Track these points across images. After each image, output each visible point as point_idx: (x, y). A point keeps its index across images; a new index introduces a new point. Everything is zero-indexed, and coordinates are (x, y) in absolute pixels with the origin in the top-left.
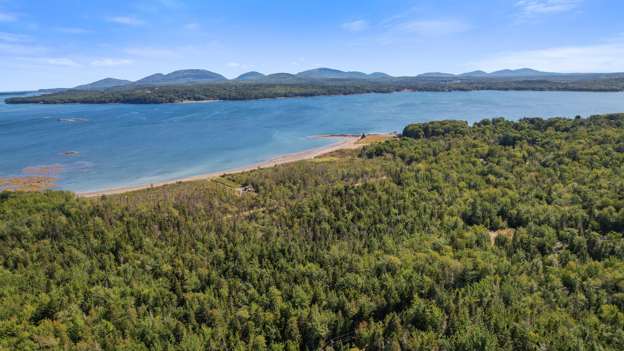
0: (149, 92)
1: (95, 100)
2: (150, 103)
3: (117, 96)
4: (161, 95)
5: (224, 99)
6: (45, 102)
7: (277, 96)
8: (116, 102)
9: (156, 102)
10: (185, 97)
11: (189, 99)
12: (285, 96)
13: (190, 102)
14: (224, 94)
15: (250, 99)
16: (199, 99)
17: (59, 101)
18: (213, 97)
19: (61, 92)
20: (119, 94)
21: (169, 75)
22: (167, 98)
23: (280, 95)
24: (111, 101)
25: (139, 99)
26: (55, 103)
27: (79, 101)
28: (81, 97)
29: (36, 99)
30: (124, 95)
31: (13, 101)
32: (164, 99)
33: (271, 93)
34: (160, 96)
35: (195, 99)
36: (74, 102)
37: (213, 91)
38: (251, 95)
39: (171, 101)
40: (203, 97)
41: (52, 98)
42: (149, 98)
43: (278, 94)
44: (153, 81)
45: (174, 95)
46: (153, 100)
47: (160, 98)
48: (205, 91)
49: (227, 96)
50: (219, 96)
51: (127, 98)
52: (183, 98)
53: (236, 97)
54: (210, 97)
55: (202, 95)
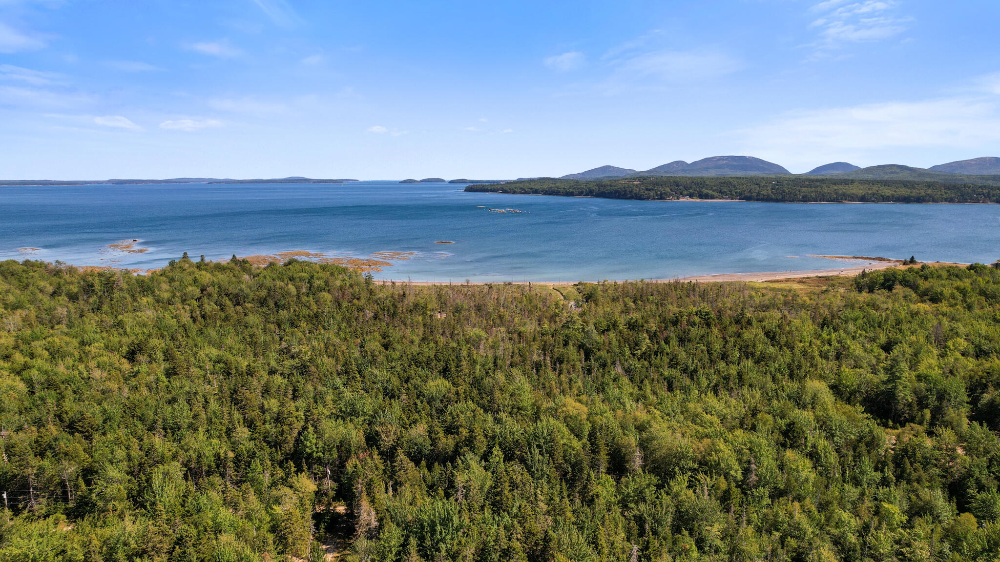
0: (637, 183)
1: (562, 190)
2: (631, 198)
4: (650, 187)
5: (748, 199)
6: (505, 191)
7: (846, 200)
8: (587, 195)
9: (639, 198)
10: (685, 193)
11: (691, 196)
12: (863, 199)
13: (691, 200)
14: (750, 191)
15: (793, 201)
16: (707, 196)
17: (519, 190)
18: (731, 194)
20: (595, 184)
22: (656, 193)
23: (852, 198)
24: (580, 194)
25: (616, 192)
26: (515, 192)
27: (542, 191)
28: (546, 186)
29: (495, 187)
30: (600, 186)
31: (471, 188)
32: (652, 193)
33: (836, 193)
34: (647, 189)
35: (701, 196)
36: (536, 192)
37: (734, 186)
38: (796, 195)
39: (662, 197)
40: (715, 194)
41: (512, 187)
42: (631, 192)
43: (849, 196)
45: (671, 190)
46: (636, 194)
47: (647, 192)
48: (721, 185)
49: (754, 195)
50: (741, 194)
51: (602, 189)
52: (681, 193)
53: (768, 195)
54: (726, 195)
55: (714, 191)
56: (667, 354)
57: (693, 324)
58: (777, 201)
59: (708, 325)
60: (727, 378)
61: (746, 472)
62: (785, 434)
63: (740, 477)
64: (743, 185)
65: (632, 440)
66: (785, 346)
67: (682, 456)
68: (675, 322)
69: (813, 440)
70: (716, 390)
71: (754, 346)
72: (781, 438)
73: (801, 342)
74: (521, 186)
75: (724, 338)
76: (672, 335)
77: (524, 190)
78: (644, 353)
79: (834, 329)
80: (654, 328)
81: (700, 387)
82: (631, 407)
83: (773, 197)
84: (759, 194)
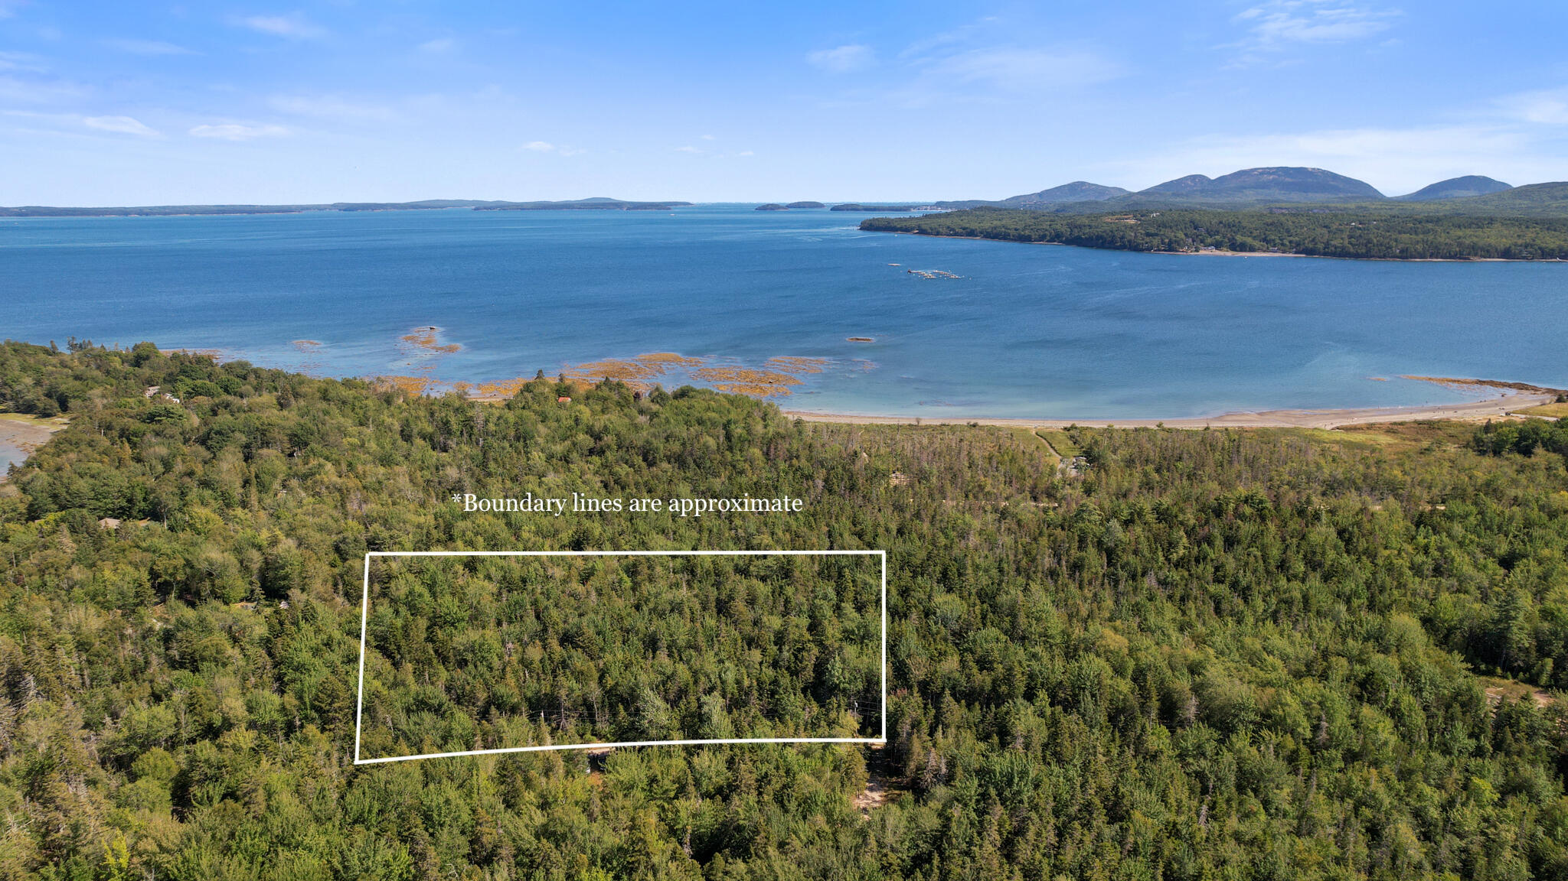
0: (1133, 222)
1: (1013, 232)
2: (1122, 247)
3: (1058, 227)
4: (1152, 230)
5: (1310, 252)
6: (922, 232)
7: (1476, 255)
8: (1052, 240)
9: (1135, 248)
10: (1209, 240)
11: (1218, 246)
12: (1507, 254)
13: (1218, 253)
14: (1313, 240)
15: (1384, 256)
16: (1243, 247)
17: (945, 230)
18: (1282, 244)
20: (1063, 223)
21: (1222, 179)
22: (1163, 240)
23: (1487, 252)
24: (1042, 238)
25: (1099, 237)
26: (938, 234)
27: (981, 233)
28: (987, 225)
29: (908, 224)
30: (1072, 226)
31: (871, 225)
32: (1156, 241)
33: (1460, 245)
34: (1148, 235)
35: (1234, 247)
36: (971, 233)
37: (1288, 231)
38: (1390, 248)
39: (1171, 247)
40: (1256, 244)
42: (1122, 237)
43: (1482, 249)
44: (1175, 195)
45: (1186, 235)
46: (1129, 241)
47: (1147, 239)
48: (1269, 228)
49: (1321, 246)
50: (1298, 244)
51: (1076, 232)
52: (1202, 241)
53: (1343, 248)
54: (1274, 246)
55: (1254, 238)
56: (1212, 560)
57: (1242, 517)
58: (1357, 256)
59: (1263, 518)
60: (1289, 603)
61: (1316, 728)
62: (1362, 684)
63: (1308, 735)
64: (1301, 228)
65: (1182, 684)
66: (1364, 554)
67: (1242, 707)
68: (1219, 512)
69: (1395, 695)
70: (1275, 617)
71: (1324, 553)
72: (1357, 690)
73: (1386, 548)
74: (948, 222)
75: (1284, 540)
76: (1216, 532)
77: (953, 229)
78: (1182, 559)
79: (1434, 529)
80: (1192, 522)
81: (1255, 612)
82: (1178, 640)
83: (1352, 250)
84: (1327, 245)
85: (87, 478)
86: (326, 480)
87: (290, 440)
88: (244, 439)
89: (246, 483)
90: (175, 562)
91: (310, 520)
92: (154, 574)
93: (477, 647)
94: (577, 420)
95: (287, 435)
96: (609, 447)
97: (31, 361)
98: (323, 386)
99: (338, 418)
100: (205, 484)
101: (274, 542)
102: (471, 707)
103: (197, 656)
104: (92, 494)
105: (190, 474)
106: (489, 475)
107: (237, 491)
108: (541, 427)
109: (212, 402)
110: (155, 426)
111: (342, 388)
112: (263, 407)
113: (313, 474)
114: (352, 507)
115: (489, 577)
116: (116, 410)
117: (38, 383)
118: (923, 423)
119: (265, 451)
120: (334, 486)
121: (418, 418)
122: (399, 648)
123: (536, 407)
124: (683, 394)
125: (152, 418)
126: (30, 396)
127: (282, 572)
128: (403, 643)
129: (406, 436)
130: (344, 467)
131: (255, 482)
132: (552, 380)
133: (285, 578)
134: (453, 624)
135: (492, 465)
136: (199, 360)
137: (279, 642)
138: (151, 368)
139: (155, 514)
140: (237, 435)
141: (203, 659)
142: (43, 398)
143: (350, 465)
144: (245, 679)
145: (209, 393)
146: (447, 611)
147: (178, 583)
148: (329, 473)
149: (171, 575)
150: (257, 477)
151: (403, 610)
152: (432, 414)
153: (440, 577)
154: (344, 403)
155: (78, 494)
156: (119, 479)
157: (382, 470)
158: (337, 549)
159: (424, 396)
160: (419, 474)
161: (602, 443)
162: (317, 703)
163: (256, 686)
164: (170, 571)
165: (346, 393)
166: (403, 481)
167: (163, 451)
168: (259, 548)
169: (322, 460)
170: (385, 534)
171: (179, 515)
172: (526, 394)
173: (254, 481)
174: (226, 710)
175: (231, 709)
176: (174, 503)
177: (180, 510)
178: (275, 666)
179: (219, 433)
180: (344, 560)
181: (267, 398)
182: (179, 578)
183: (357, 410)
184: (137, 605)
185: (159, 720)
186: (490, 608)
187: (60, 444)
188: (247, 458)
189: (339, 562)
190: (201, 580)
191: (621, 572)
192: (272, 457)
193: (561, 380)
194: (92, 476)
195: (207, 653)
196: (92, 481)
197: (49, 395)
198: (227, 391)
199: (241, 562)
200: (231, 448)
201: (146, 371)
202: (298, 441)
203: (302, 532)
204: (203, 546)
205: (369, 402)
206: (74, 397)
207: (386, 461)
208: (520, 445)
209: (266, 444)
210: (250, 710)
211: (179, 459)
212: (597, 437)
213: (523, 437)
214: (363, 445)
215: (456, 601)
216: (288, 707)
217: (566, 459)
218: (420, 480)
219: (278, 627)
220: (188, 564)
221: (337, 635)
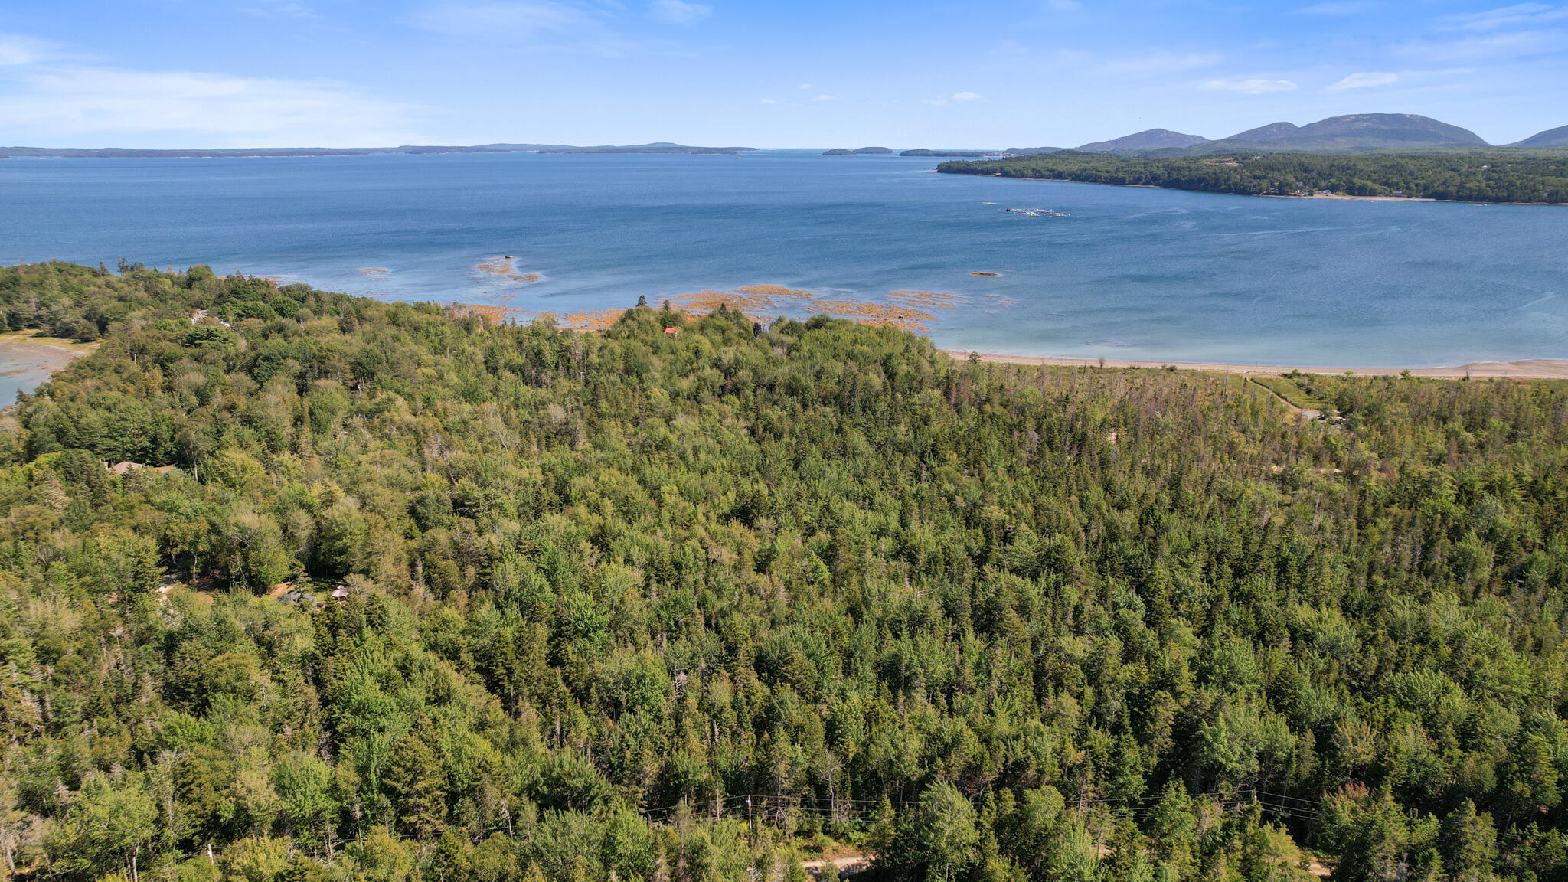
0: (1235, 165)
1: (1104, 174)
2: (1227, 191)
3: (1155, 169)
4: (1260, 173)
5: (1440, 196)
6: (1006, 174)
8: (1147, 183)
9: (1242, 191)
10: (1323, 184)
11: (1334, 189)
13: (1334, 197)
14: (1444, 183)
15: (1530, 200)
16: (1362, 191)
17: (1030, 173)
18: (1407, 188)
19: (1045, 154)
20: (1160, 165)
21: (1310, 127)
22: (1272, 183)
24: (1136, 181)
25: (1201, 180)
26: (1023, 176)
27: (1069, 175)
28: (1075, 167)
29: (989, 166)
30: (1170, 168)
31: (949, 167)
32: (1265, 184)
34: (1255, 177)
35: (1351, 190)
36: (1059, 176)
37: (1411, 173)
38: (1537, 190)
39: (1282, 191)
40: (1377, 186)
41: (1019, 165)
42: (1228, 180)
44: (1262, 143)
45: (1296, 178)
46: (1235, 184)
47: (1256, 182)
48: (1389, 171)
49: (1453, 189)
50: (1426, 188)
51: (1174, 175)
52: (1315, 185)
53: (1480, 191)
54: (1398, 190)
55: (1374, 181)
58: (1497, 200)
64: (1426, 170)
74: (1033, 164)
77: (1039, 172)
83: (1491, 194)
84: (1461, 187)
85: (101, 412)
86: (397, 418)
87: (354, 370)
88: (297, 367)
89: (298, 420)
90: (194, 526)
91: (377, 470)
92: (165, 542)
93: (634, 680)
94: (697, 353)
95: (350, 363)
96: (744, 384)
97: (75, 282)
98: (393, 310)
99: (409, 345)
100: (248, 421)
101: (329, 501)
102: (634, 788)
103: (206, 684)
104: (105, 431)
105: (231, 408)
106: (601, 416)
107: (286, 431)
108: (654, 359)
109: (264, 325)
110: (194, 350)
111: (414, 312)
112: (322, 332)
113: (381, 411)
114: (431, 453)
115: (628, 560)
116: (154, 332)
117: (78, 304)
118: (1107, 365)
119: (322, 382)
120: (407, 426)
121: (503, 347)
122: (510, 672)
123: (643, 336)
124: (817, 324)
125: (192, 340)
126: (67, 319)
127: (339, 544)
128: (516, 666)
129: (493, 370)
130: (419, 403)
131: (311, 420)
132: (655, 305)
133: (342, 552)
134: (585, 635)
135: (604, 405)
136: (255, 283)
137: (331, 664)
138: (202, 289)
139: (183, 458)
140: (290, 361)
141: (216, 688)
142: (82, 320)
143: (427, 400)
144: (278, 728)
145: (262, 316)
146: (578, 615)
147: (200, 554)
148: (401, 411)
149: (190, 544)
150: (311, 413)
151: (513, 612)
152: (520, 343)
153: (562, 559)
154: (417, 329)
155: (88, 430)
156: (139, 412)
157: (467, 407)
158: (412, 512)
159: (509, 323)
160: (513, 413)
161: (735, 379)
162: (388, 781)
163: (293, 743)
164: (189, 539)
165: (418, 317)
166: (495, 423)
167: (198, 379)
168: (309, 508)
169: (392, 394)
170: (477, 493)
171: (210, 461)
172: (629, 322)
173: (307, 417)
174: (242, 792)
175: (249, 791)
176: (205, 444)
177: (212, 454)
178: (325, 703)
179: (267, 359)
180: (424, 528)
181: (327, 321)
182: (201, 549)
183: (432, 337)
184: (135, 590)
185: (127, 814)
186: (639, 611)
187: (81, 370)
188: (302, 390)
189: (417, 532)
190: (231, 552)
191: (814, 557)
192: (331, 390)
193: (666, 307)
194: (108, 409)
195: (221, 680)
196: (107, 414)
197: (87, 317)
198: (282, 313)
199: (285, 529)
200: (281, 377)
201: (196, 294)
202: (362, 372)
203: (366, 488)
204: (234, 505)
205: (446, 329)
206: (116, 320)
207: (470, 395)
208: (634, 379)
209: (324, 374)
210: (281, 789)
211: (218, 390)
212: (728, 373)
213: (633, 370)
214: (441, 377)
215: (590, 598)
216: (342, 785)
217: (695, 398)
218: (515, 421)
219: (329, 639)
220: (214, 529)
221: (417, 651)
